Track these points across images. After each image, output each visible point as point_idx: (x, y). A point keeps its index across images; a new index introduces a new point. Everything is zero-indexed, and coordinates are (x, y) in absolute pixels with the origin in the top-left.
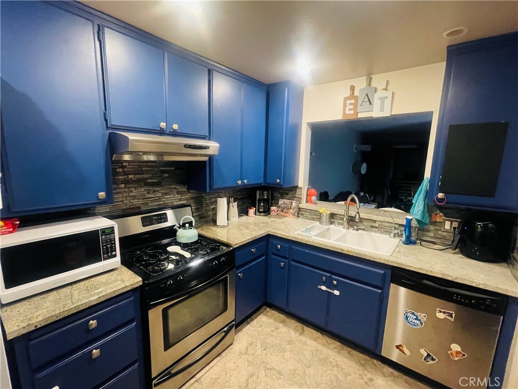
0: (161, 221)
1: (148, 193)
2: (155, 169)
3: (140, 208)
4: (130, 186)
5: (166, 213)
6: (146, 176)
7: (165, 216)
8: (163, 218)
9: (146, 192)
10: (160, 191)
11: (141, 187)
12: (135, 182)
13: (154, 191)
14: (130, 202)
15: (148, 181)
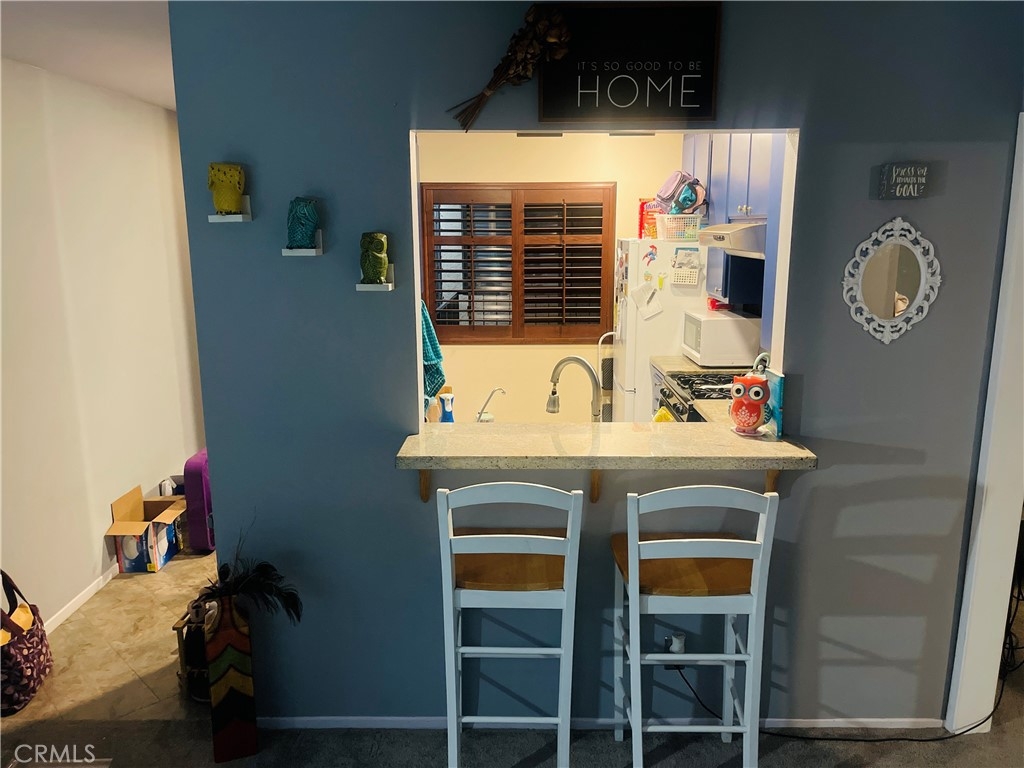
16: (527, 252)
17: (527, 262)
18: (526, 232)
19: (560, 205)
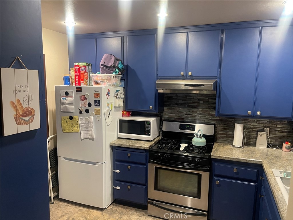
0: (191, 129)
1: (189, 111)
2: (194, 98)
3: (183, 119)
4: (180, 106)
5: (195, 125)
6: (189, 102)
7: (194, 127)
8: (193, 128)
9: (188, 111)
10: (197, 111)
11: (186, 108)
12: (182, 104)
13: (193, 111)
14: (179, 115)
15: (190, 104)
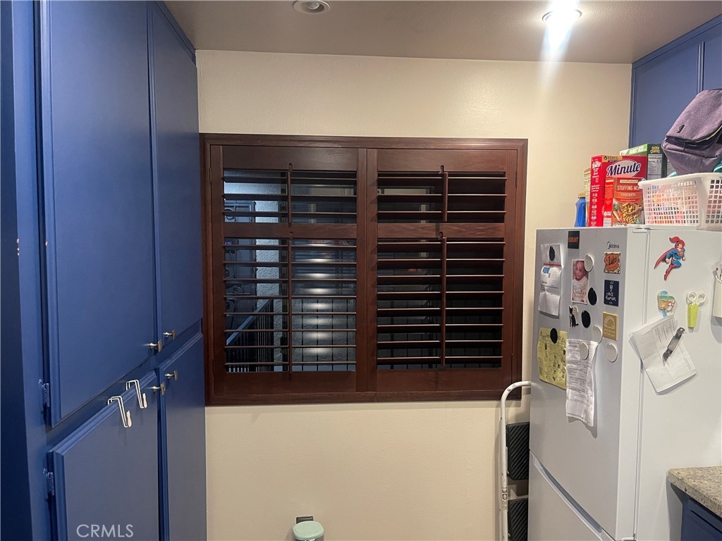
16: (382, 250)
17: (382, 266)
18: (381, 218)
19: (436, 174)
